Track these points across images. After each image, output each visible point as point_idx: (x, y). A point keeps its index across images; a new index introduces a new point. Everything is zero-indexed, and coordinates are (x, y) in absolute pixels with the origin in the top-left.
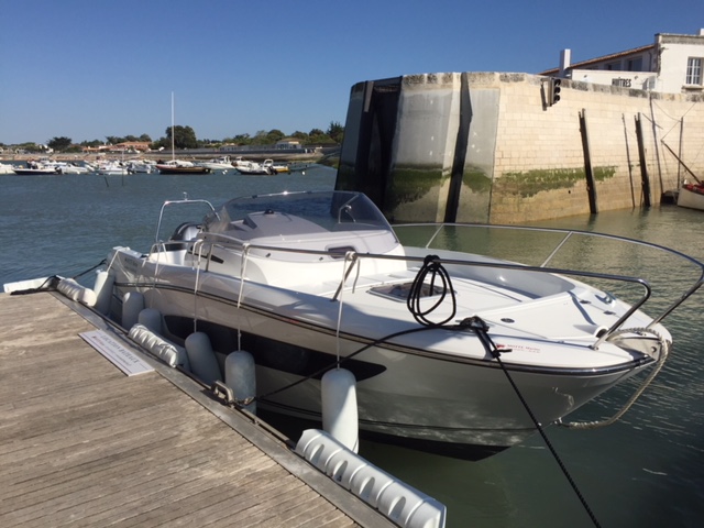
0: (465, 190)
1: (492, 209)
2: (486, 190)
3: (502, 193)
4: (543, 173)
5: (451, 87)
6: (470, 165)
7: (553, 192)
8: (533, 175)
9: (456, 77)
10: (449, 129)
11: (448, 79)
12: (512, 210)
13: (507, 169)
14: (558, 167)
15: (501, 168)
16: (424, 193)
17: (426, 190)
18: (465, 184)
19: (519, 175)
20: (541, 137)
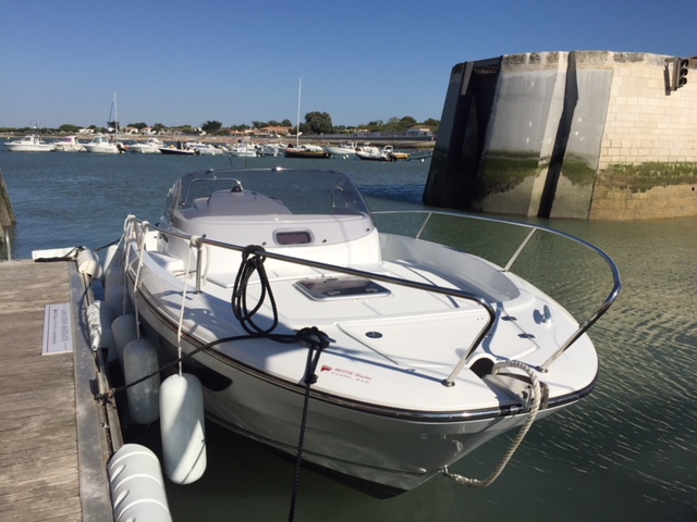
0: (563, 182)
1: (594, 204)
2: (588, 183)
3: (607, 186)
4: (660, 166)
5: (555, 67)
6: (571, 155)
7: (672, 189)
8: (647, 168)
9: (563, 57)
10: (551, 114)
11: (553, 59)
12: (618, 206)
13: (615, 160)
14: (680, 160)
15: (608, 159)
16: (517, 183)
17: (520, 179)
18: (564, 175)
19: (630, 167)
20: (660, 125)
